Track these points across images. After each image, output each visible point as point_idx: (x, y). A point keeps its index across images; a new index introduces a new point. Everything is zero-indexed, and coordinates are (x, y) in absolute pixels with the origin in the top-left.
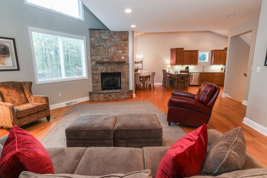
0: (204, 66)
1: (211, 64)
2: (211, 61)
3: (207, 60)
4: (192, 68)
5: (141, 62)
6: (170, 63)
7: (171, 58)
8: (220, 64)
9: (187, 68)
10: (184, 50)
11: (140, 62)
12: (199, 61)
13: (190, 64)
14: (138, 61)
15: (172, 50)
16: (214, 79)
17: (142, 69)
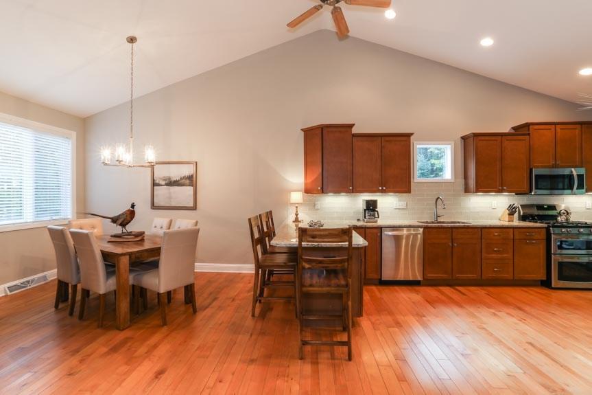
0: (438, 198)
1: (467, 190)
2: (466, 177)
3: (448, 175)
4: (391, 208)
5: (191, 180)
6: (303, 187)
7: (307, 165)
8: (500, 191)
9: (371, 207)
10: (355, 130)
11: (188, 182)
12: (417, 178)
13: (383, 191)
14: (178, 179)
15: (308, 133)
16: (484, 255)
17: (194, 208)
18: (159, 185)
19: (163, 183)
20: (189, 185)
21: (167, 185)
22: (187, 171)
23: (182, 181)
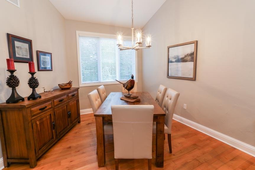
11: (190, 58)
17: (194, 79)
18: (172, 62)
19: (174, 60)
20: (191, 61)
21: (176, 61)
22: (190, 49)
23: (186, 58)
